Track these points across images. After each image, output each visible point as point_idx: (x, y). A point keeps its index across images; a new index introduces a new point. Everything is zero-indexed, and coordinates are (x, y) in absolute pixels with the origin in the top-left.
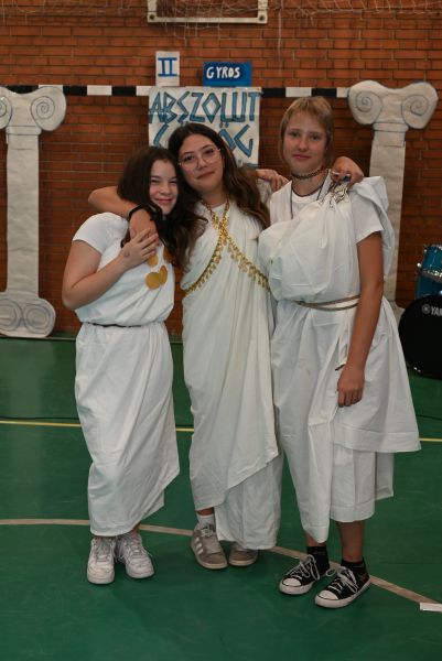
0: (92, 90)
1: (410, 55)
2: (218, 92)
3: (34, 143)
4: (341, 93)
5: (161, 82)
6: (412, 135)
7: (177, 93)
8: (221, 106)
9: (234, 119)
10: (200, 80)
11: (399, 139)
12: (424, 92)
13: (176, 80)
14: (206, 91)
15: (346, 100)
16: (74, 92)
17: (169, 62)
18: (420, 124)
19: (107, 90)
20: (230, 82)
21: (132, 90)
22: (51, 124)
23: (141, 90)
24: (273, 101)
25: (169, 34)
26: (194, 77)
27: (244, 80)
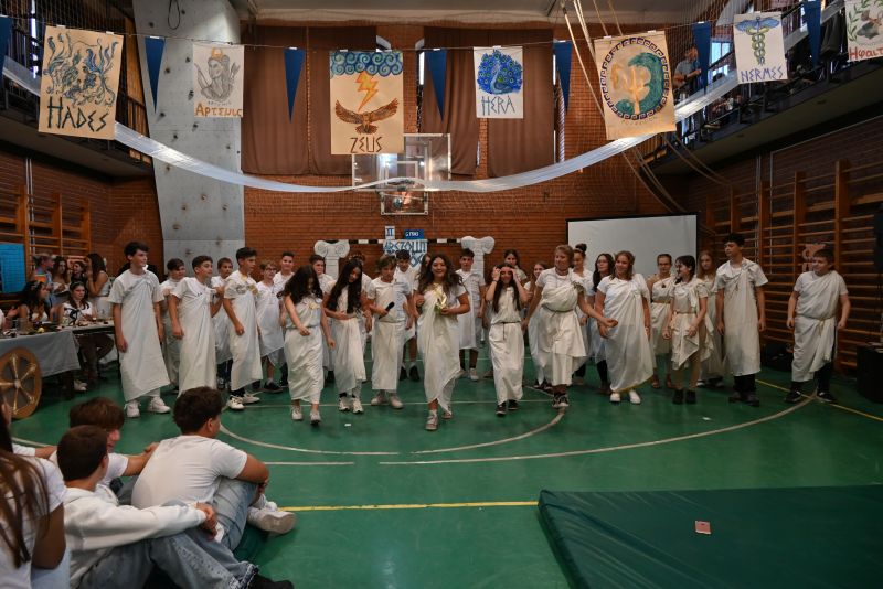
0: (360, 242)
1: (483, 226)
2: (411, 242)
3: (336, 263)
4: (458, 241)
5: (388, 238)
6: (486, 256)
7: (394, 242)
8: (412, 247)
9: (417, 251)
10: (404, 237)
11: (481, 258)
12: (490, 241)
13: (393, 237)
14: (406, 241)
15: (460, 244)
16: (353, 242)
17: (391, 230)
18: (489, 252)
19: (366, 242)
20: (415, 238)
21: (376, 241)
22: (344, 254)
23: (380, 241)
24: (433, 244)
25: (391, 220)
26: (401, 235)
27: (420, 237)
